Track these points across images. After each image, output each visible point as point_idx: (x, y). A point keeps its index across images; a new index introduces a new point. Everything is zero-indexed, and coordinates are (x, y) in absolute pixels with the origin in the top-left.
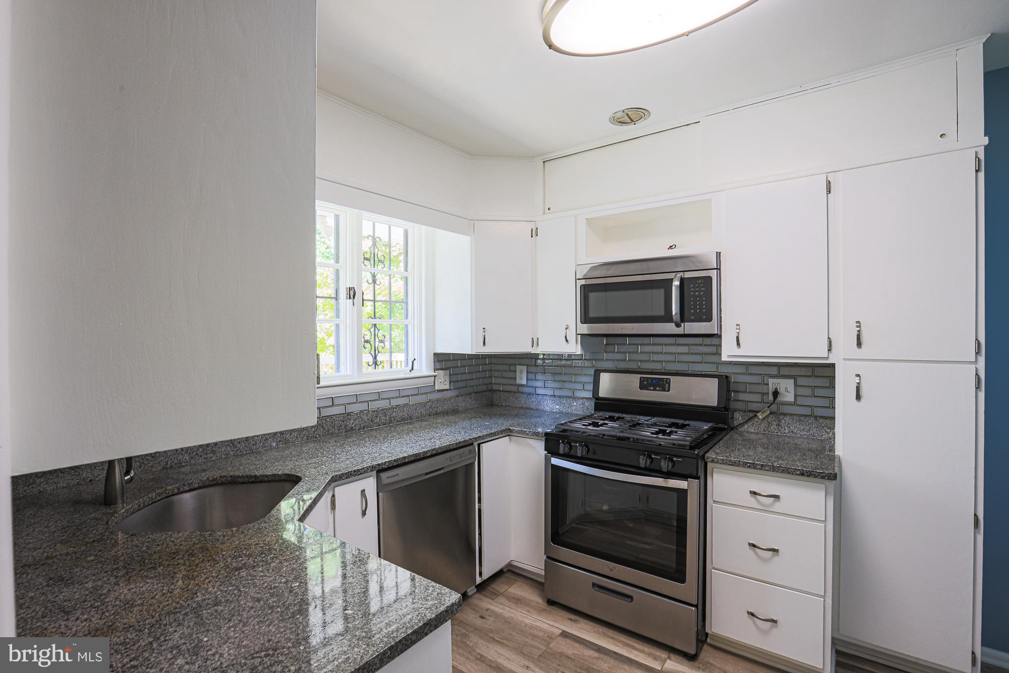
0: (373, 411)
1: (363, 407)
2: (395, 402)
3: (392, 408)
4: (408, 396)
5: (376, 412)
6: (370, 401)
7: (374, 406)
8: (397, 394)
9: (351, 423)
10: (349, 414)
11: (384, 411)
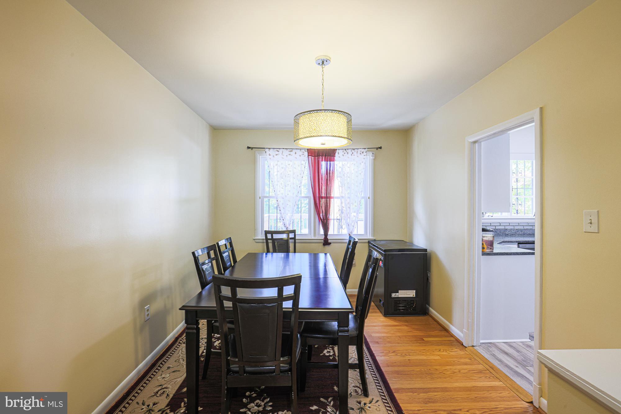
0: (516, 230)
1: (512, 227)
2: (525, 228)
3: (525, 229)
4: (532, 226)
5: (518, 230)
6: (515, 226)
7: (516, 228)
8: (527, 224)
9: (507, 232)
10: (506, 229)
11: (521, 230)
